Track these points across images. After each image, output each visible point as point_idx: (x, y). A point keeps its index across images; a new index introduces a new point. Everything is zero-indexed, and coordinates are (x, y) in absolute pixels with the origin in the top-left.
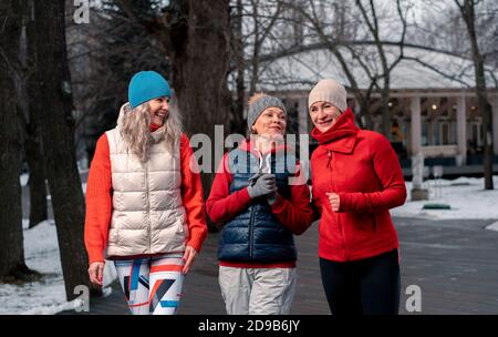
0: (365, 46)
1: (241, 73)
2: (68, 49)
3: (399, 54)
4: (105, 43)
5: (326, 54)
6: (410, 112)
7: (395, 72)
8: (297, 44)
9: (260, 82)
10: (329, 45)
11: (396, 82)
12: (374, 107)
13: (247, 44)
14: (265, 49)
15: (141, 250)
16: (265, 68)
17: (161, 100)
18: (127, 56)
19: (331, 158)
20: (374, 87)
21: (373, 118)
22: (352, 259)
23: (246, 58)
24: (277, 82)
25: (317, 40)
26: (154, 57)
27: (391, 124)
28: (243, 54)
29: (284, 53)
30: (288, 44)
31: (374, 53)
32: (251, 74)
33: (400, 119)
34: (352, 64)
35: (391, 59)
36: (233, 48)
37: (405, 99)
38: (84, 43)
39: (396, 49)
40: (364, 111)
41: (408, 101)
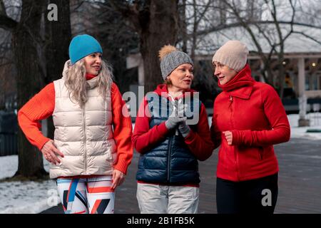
0: (267, 24)
1: (185, 43)
2: (72, 27)
3: (290, 29)
4: (96, 24)
5: (241, 30)
6: (297, 68)
7: (287, 42)
8: (222, 24)
9: (197, 49)
10: (244, 24)
11: (289, 48)
12: (274, 65)
13: (189, 24)
14: (201, 27)
15: (79, 171)
16: (201, 39)
17: (94, 56)
18: (110, 32)
19: (232, 102)
20: (274, 52)
21: (273, 72)
22: (242, 179)
23: (188, 33)
24: (209, 49)
25: (235, 20)
26: (128, 33)
27: (285, 75)
28: (187, 30)
29: (213, 29)
30: (216, 23)
31: (273, 29)
32: (192, 44)
33: (291, 73)
34: (258, 36)
35: (284, 33)
36: (180, 26)
37: (294, 59)
38: (82, 24)
39: (288, 26)
40: (267, 67)
41: (296, 61)
